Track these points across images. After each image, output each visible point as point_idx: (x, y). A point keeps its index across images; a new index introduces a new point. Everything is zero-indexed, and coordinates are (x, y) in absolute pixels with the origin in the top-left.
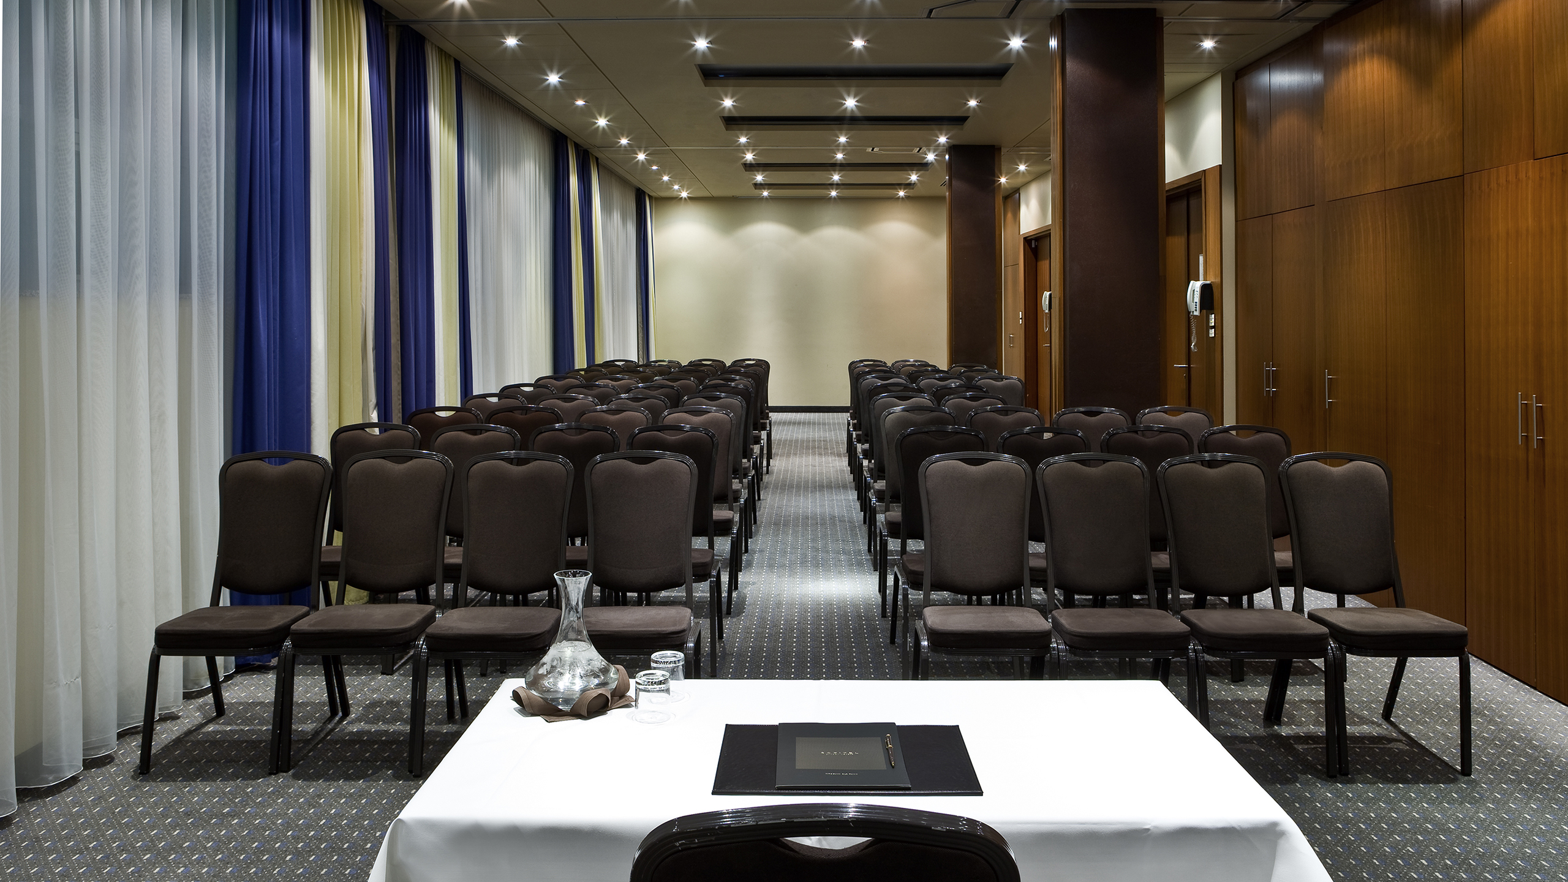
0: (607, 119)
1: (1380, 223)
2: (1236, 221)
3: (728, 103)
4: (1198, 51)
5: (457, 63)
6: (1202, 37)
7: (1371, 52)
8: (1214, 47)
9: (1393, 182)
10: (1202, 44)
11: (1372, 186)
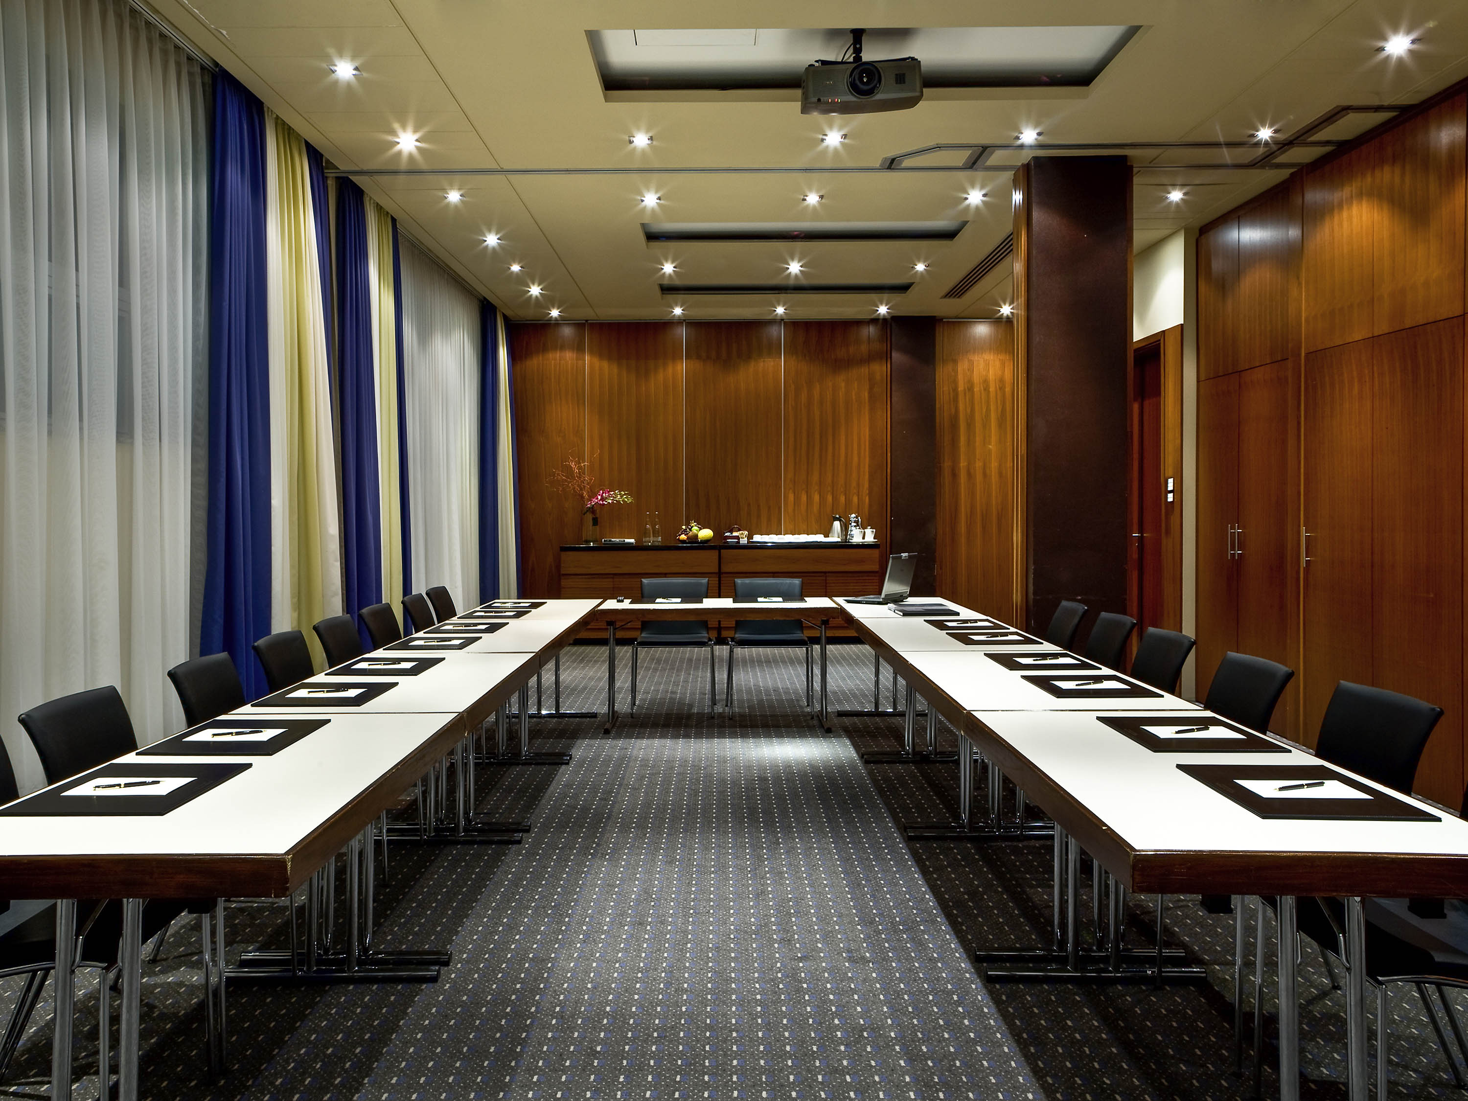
0: (540, 287)
1: (1366, 372)
2: (1198, 381)
3: (668, 268)
4: (1164, 204)
5: (394, 220)
6: (1170, 188)
7: (1360, 195)
8: (1182, 199)
9: (1382, 327)
10: (1169, 196)
11: (1358, 335)
